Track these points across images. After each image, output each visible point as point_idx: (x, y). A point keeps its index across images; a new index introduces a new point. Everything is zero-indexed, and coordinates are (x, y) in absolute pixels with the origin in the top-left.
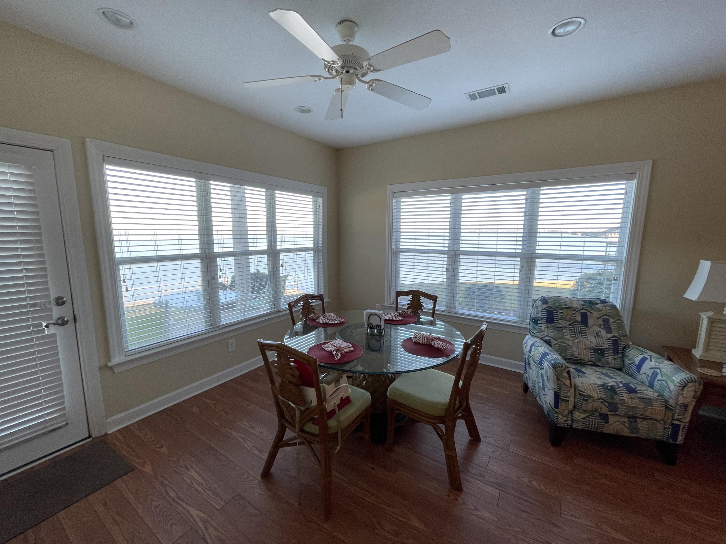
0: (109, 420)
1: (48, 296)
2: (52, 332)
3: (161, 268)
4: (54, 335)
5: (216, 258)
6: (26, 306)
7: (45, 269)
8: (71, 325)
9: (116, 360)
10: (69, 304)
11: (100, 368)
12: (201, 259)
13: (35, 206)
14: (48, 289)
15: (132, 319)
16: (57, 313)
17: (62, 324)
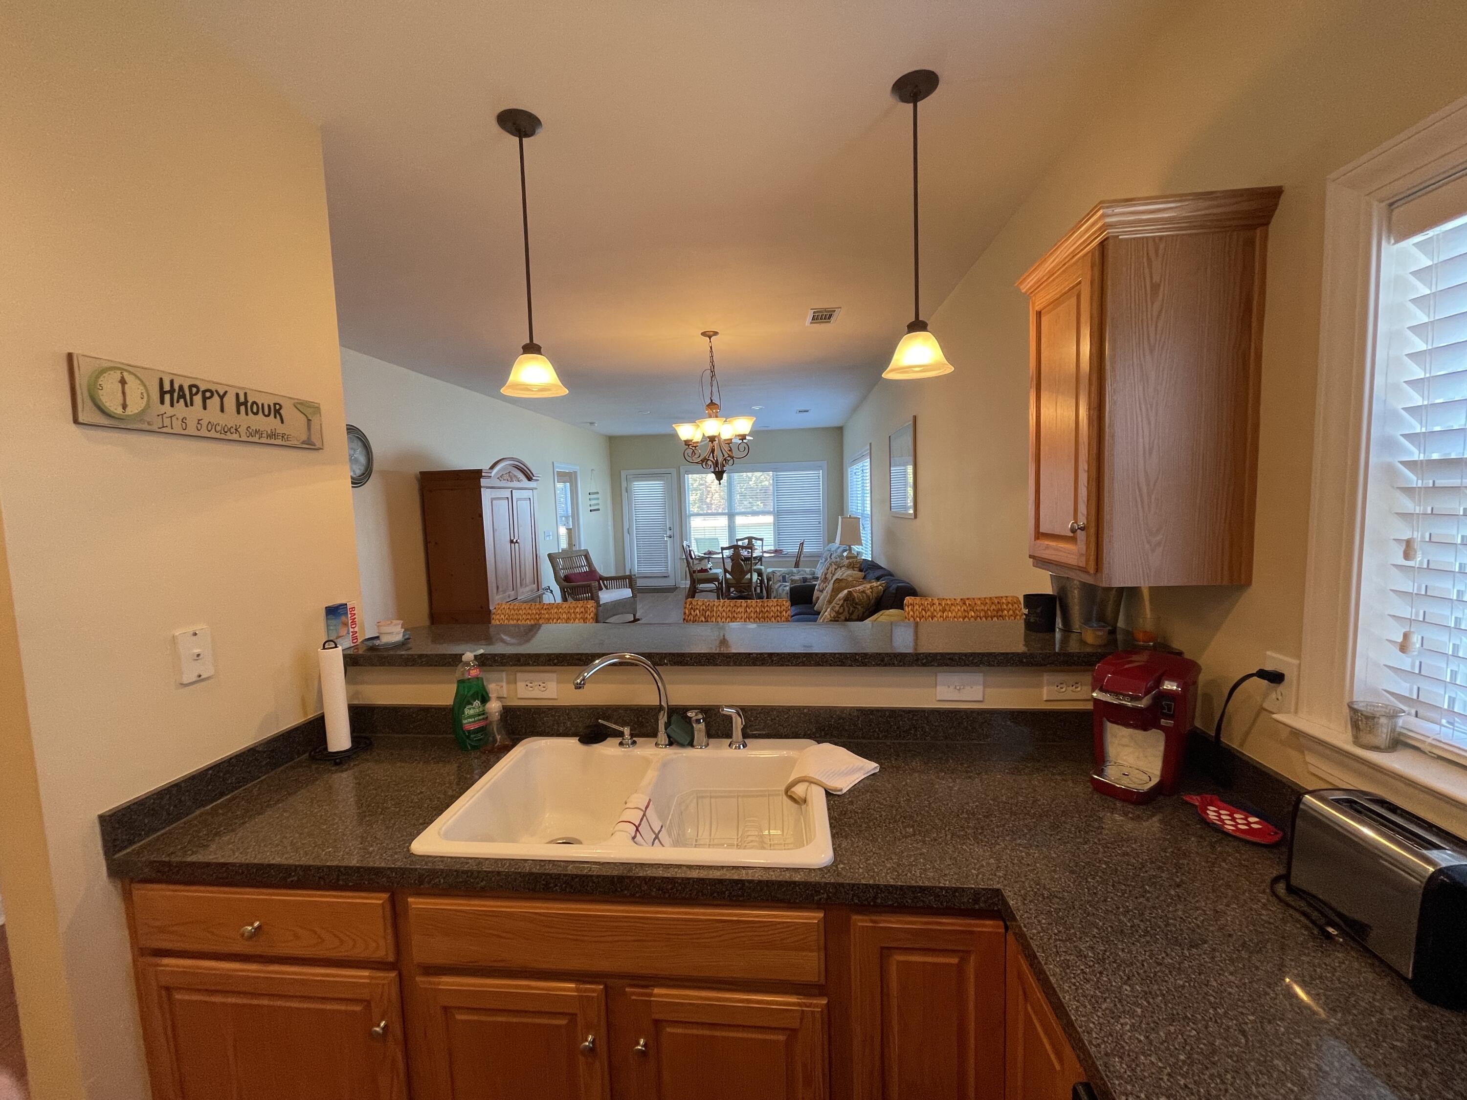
0: (682, 582)
1: (666, 526)
2: (668, 539)
4: (667, 541)
5: (736, 515)
6: (660, 529)
7: (665, 516)
8: (672, 538)
10: (672, 530)
11: (680, 559)
12: (727, 516)
13: (665, 499)
14: (666, 524)
15: (694, 538)
16: (669, 533)
17: (670, 537)
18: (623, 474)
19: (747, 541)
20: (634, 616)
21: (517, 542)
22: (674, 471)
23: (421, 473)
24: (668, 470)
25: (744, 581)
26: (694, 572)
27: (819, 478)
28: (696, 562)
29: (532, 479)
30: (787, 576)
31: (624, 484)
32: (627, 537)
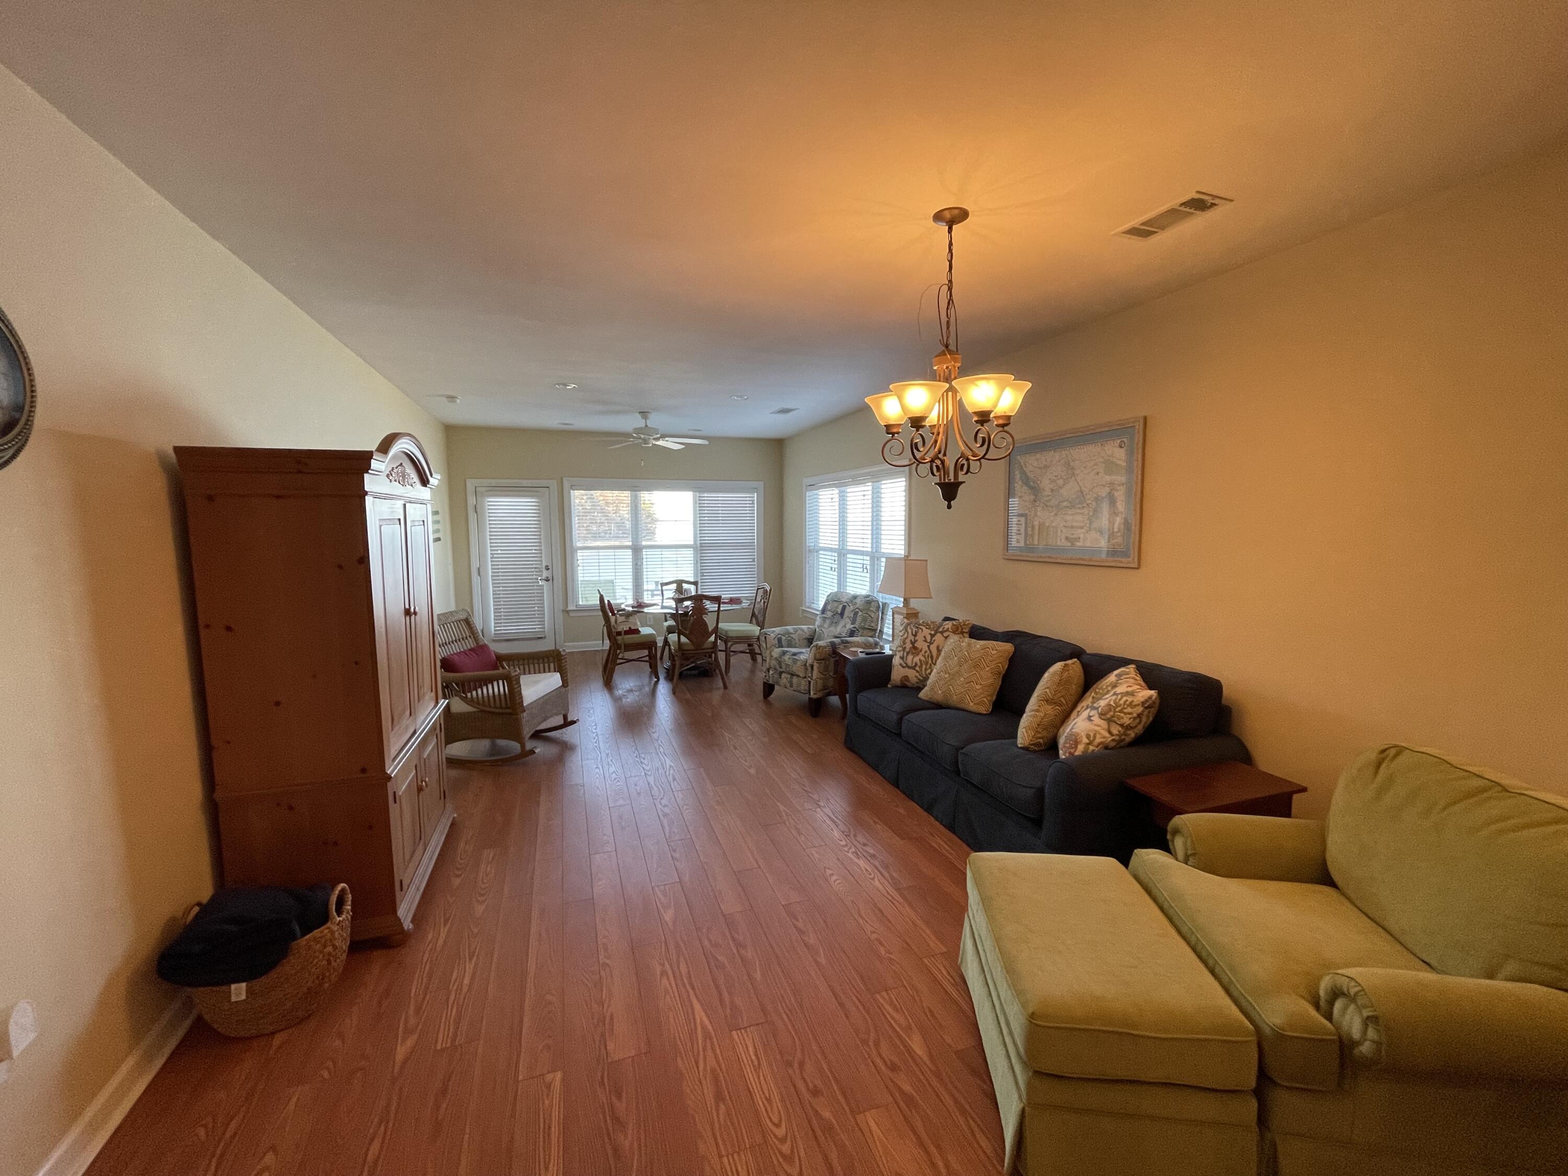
0: (566, 644)
1: (542, 564)
2: (543, 583)
3: (601, 554)
4: (543, 586)
5: (643, 549)
6: (532, 568)
7: (541, 550)
8: (551, 581)
9: (571, 607)
10: (551, 570)
11: (563, 611)
12: (632, 549)
13: (540, 524)
14: (541, 561)
15: (582, 581)
16: (545, 574)
17: (547, 580)
18: (470, 484)
19: (675, 585)
20: (565, 717)
21: (415, 613)
22: (554, 484)
23: (177, 450)
24: (544, 483)
25: (706, 646)
26: (619, 633)
27: (753, 503)
28: (620, 619)
29: (428, 482)
30: (783, 638)
31: (471, 500)
32: (475, 579)
